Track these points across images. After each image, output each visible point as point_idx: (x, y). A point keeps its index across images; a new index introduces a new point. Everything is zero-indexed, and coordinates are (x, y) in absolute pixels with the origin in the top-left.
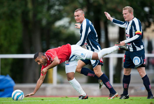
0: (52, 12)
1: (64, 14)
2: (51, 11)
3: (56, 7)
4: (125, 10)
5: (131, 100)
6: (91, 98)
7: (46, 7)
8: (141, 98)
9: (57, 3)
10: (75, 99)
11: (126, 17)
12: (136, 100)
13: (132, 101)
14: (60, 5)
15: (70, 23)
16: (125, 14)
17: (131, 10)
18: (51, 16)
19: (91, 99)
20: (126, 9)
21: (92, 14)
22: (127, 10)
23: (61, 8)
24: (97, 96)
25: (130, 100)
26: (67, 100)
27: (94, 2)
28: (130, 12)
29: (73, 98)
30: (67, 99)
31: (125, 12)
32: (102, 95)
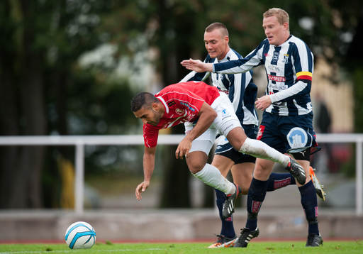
0: (73, 30)
1: (103, 36)
2: (69, 28)
3: (83, 19)
4: (269, 18)
5: (270, 249)
6: (171, 244)
7: (55, 18)
8: (293, 246)
9: (85, 8)
10: (129, 248)
11: (271, 35)
12: (281, 249)
13: (270, 251)
14: (91, 12)
15: (117, 57)
16: (270, 27)
17: (284, 16)
18: (68, 39)
19: (171, 247)
20: (271, 15)
21: (171, 35)
22: (274, 18)
23: (95, 19)
24: (185, 241)
25: (267, 251)
26: (109, 249)
27: (176, 5)
28: (281, 21)
29: (125, 245)
30: (110, 247)
31: (268, 21)
32: (198, 238)
